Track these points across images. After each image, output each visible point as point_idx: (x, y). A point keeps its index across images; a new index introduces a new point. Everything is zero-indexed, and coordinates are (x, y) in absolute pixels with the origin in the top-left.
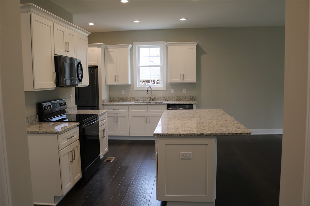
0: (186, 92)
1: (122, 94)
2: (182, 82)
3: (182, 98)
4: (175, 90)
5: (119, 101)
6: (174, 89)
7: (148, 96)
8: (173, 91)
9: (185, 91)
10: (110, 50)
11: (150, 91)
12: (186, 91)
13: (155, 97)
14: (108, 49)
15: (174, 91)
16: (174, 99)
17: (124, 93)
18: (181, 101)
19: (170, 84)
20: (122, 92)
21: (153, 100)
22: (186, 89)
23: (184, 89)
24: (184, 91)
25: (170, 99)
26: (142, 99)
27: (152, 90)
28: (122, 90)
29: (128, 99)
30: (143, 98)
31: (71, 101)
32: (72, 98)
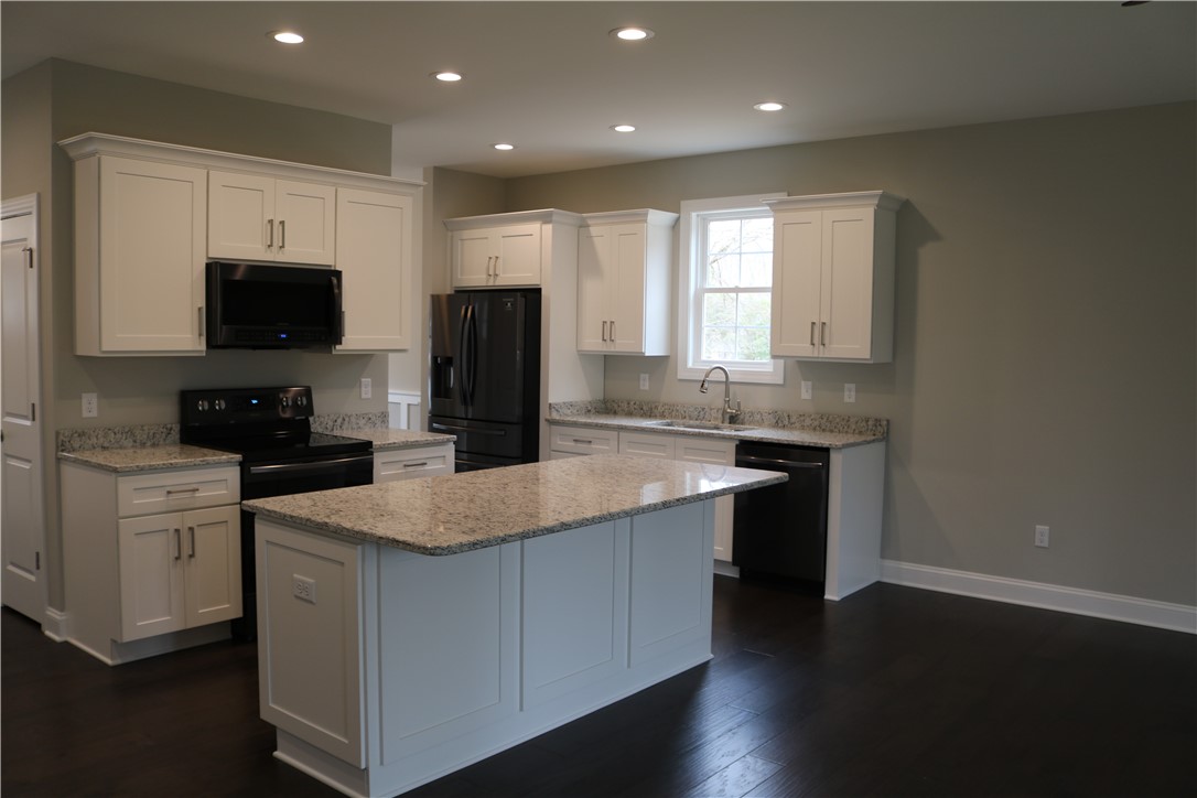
0: (852, 400)
1: (642, 388)
2: (816, 355)
3: (838, 420)
4: (813, 389)
5: (630, 414)
6: (810, 383)
7: (715, 398)
8: (805, 392)
9: (849, 395)
10: (594, 230)
11: (724, 386)
12: (853, 393)
13: (739, 410)
14: (588, 226)
15: (810, 391)
16: (808, 422)
17: (647, 388)
18: (832, 431)
19: (798, 362)
20: (642, 382)
21: (733, 419)
22: (853, 386)
23: (846, 385)
24: (846, 393)
25: (792, 420)
26: (700, 414)
27: (730, 380)
28: (642, 376)
29: (656, 407)
30: (703, 409)
31: (364, 396)
32: (370, 388)
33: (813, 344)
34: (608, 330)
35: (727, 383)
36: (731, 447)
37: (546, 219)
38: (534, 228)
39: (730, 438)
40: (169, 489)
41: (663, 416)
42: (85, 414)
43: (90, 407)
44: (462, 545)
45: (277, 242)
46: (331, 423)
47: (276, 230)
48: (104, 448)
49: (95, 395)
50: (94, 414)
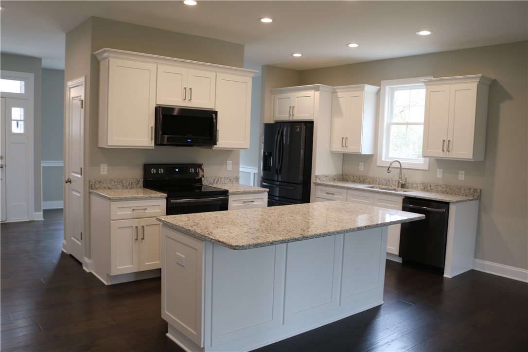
0: (463, 179)
1: (360, 169)
2: (445, 156)
3: (455, 188)
4: (443, 172)
5: (354, 182)
6: (441, 170)
7: (394, 175)
8: (439, 174)
9: (461, 176)
10: (339, 95)
11: (399, 170)
12: (463, 176)
13: (406, 182)
14: (337, 92)
15: (441, 174)
16: (440, 189)
17: (362, 169)
18: (451, 194)
19: (436, 159)
20: (360, 167)
21: (403, 186)
22: (463, 172)
23: (460, 172)
24: (460, 175)
25: (432, 188)
26: (388, 182)
27: (402, 167)
28: (360, 163)
29: (366, 179)
30: (389, 181)
31: (228, 169)
32: (231, 166)
33: (443, 151)
34: (344, 141)
35: (401, 168)
36: (401, 200)
37: (317, 89)
38: (311, 93)
39: (400, 195)
40: (133, 208)
41: (369, 183)
42: (102, 173)
43: (104, 170)
44: (249, 245)
45: (188, 98)
46: (212, 181)
47: (188, 92)
48: (109, 188)
49: (106, 165)
50: (106, 173)
